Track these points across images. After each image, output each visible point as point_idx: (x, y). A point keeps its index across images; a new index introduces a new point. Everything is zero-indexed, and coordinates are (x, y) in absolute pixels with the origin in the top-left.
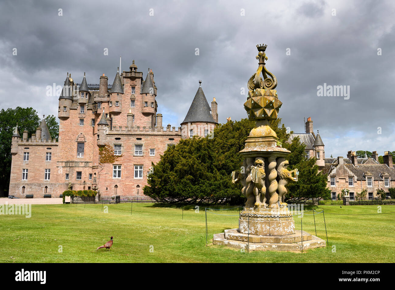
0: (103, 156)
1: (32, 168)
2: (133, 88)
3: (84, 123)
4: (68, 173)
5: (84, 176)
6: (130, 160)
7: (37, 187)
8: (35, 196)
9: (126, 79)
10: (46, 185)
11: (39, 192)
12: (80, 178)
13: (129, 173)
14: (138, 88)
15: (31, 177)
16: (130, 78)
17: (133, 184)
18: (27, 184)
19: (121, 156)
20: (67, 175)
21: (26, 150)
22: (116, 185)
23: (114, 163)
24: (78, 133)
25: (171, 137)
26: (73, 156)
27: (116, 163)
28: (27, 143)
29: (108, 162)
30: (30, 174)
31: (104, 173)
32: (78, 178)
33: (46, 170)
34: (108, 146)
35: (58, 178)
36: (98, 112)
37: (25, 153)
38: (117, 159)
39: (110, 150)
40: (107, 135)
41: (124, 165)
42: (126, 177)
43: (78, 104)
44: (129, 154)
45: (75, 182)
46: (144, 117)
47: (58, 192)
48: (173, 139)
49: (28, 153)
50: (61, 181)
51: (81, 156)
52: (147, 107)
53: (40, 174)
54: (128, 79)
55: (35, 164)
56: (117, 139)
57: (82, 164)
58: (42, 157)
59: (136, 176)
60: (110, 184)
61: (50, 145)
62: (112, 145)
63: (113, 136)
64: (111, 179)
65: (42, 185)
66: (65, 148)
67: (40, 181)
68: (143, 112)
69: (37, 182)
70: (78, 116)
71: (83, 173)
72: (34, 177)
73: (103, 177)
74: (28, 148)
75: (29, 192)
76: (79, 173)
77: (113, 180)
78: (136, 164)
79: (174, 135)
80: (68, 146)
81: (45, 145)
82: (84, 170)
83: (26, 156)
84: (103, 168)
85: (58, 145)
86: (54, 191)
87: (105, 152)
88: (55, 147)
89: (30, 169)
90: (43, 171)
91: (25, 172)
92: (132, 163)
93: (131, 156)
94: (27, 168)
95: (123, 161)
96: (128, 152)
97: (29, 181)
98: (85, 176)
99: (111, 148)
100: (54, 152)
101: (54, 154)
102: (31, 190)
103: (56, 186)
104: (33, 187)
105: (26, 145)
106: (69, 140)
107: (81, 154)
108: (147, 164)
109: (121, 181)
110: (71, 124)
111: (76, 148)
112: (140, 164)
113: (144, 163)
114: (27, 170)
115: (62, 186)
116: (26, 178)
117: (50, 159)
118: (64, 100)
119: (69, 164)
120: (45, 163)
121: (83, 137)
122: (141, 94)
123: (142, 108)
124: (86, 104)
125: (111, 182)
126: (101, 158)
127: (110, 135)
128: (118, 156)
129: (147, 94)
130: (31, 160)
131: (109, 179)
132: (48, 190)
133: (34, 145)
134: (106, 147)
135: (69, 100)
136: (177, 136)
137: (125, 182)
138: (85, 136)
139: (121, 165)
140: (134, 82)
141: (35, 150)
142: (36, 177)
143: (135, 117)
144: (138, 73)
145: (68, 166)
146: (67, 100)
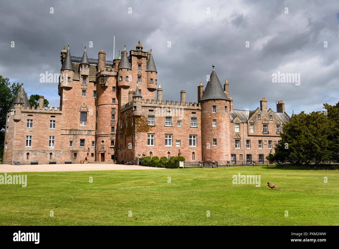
0: (139, 125)
1: (37, 135)
2: (140, 65)
3: (86, 94)
4: (72, 140)
5: (87, 144)
6: (162, 130)
7: (42, 154)
8: (39, 162)
9: (134, 57)
10: (51, 152)
11: (43, 158)
12: (83, 145)
13: (161, 141)
14: (144, 66)
15: (35, 144)
16: (136, 57)
17: (165, 151)
18: (32, 151)
19: (154, 126)
20: (71, 142)
21: (29, 117)
22: (151, 152)
23: (149, 132)
24: (81, 103)
25: (194, 111)
26: (77, 125)
27: (150, 132)
28: (31, 111)
29: (144, 131)
30: (34, 140)
31: (141, 141)
32: (81, 145)
33: (50, 137)
34: (143, 117)
35: (63, 145)
36: (106, 85)
37: (28, 120)
38: (151, 129)
39: (145, 120)
40: (142, 106)
41: (157, 134)
42: (159, 145)
43: (81, 76)
44: (161, 125)
45: (79, 149)
46: (149, 92)
47: (63, 158)
48: (195, 113)
49: (32, 120)
50: (65, 148)
51: (83, 125)
52: (153, 83)
53: (44, 141)
54: (135, 57)
55: (39, 131)
56: (150, 110)
57: (85, 133)
58: (46, 124)
59: (166, 144)
60: (145, 151)
61: (54, 114)
62: (146, 116)
63: (147, 108)
64: (146, 146)
65: (46, 151)
66: (69, 117)
67: (44, 147)
68: (148, 88)
69: (42, 148)
70: (81, 87)
71: (87, 141)
72: (38, 144)
73: (139, 144)
74: (32, 116)
75: (34, 158)
76: (82, 141)
77: (149, 147)
78: (167, 133)
79: (196, 110)
80: (72, 115)
81: (49, 113)
82: (88, 138)
83: (30, 123)
84: (139, 136)
85: (61, 114)
86: (58, 157)
87: (140, 122)
88: (59, 116)
89: (34, 136)
90: (47, 138)
91: (29, 139)
92: (164, 133)
93: (162, 126)
94: (31, 135)
95: (156, 131)
96: (160, 122)
97: (33, 148)
98: (89, 144)
99: (146, 119)
100: (58, 120)
101: (58, 122)
102: (35, 156)
103: (61, 153)
104: (38, 153)
105: (30, 112)
106: (72, 109)
107: (83, 123)
108: (176, 134)
109: (155, 148)
110: (74, 94)
111: (79, 117)
112: (170, 133)
113: (173, 133)
114: (31, 137)
115: (67, 153)
116: (30, 145)
117: (54, 127)
118: (68, 71)
119: (73, 132)
120: (49, 130)
121: (86, 107)
122: (146, 71)
123: (147, 84)
124: (88, 76)
125: (146, 149)
126: (138, 127)
127: (145, 107)
128: (152, 126)
129: (153, 72)
130: (35, 127)
131: (145, 146)
132: (53, 156)
133: (38, 113)
134: (141, 117)
135: (72, 71)
136: (198, 111)
137: (158, 149)
138: (88, 106)
139: (154, 134)
140: (141, 60)
141: (39, 118)
142: (40, 144)
143: (142, 92)
144: (144, 52)
145: (72, 134)
146: (70, 71)
